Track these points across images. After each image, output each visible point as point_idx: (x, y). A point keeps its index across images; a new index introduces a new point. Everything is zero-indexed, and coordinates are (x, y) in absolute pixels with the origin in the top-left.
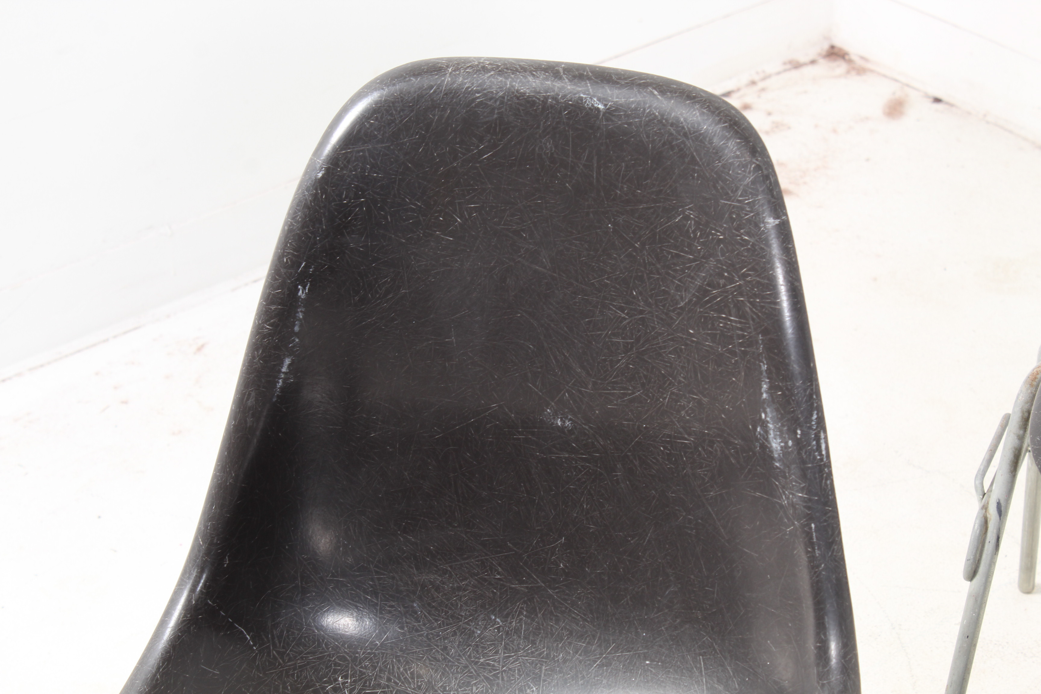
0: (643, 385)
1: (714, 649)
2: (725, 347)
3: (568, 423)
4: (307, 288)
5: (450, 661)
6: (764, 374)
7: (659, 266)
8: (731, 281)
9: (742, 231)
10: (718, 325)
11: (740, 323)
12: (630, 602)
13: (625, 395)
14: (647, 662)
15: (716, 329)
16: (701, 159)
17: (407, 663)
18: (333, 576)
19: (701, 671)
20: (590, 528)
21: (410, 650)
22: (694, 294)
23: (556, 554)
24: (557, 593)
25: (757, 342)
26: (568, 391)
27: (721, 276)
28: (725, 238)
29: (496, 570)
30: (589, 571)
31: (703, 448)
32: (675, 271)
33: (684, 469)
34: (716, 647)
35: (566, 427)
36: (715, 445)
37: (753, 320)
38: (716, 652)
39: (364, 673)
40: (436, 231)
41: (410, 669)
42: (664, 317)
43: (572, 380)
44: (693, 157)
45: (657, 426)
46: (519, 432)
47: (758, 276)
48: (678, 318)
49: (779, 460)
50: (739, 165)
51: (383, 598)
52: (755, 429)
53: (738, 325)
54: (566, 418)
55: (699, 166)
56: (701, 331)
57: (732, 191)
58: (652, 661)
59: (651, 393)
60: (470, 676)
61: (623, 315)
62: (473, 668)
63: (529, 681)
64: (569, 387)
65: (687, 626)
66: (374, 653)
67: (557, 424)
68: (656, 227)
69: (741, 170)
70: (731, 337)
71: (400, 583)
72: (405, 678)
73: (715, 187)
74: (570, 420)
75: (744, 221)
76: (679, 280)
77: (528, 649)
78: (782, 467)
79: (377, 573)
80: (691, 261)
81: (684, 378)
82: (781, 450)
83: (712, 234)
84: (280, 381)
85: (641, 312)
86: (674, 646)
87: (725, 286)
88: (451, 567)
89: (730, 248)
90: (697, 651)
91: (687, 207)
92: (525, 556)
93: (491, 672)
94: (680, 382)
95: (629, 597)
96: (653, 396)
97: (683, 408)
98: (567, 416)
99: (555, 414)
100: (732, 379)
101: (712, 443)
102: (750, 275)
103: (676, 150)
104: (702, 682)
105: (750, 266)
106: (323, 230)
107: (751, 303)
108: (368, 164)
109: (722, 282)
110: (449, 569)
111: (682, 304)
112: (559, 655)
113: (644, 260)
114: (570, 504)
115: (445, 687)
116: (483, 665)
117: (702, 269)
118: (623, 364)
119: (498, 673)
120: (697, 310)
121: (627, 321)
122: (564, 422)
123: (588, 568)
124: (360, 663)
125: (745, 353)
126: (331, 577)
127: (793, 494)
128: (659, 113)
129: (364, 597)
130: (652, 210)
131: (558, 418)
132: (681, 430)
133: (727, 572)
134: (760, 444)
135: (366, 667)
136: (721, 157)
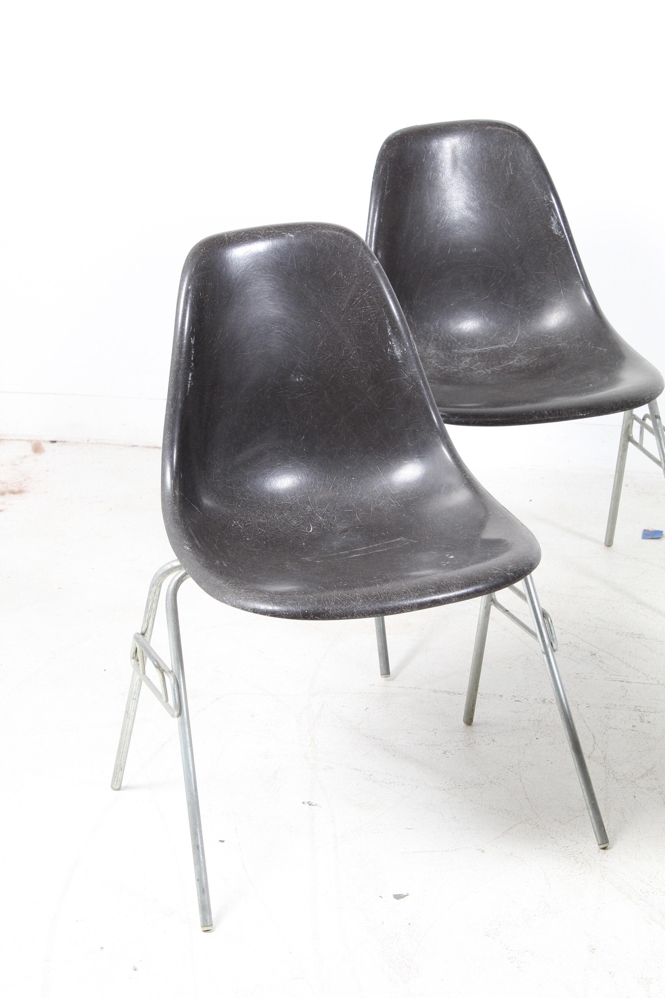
0: (332, 351)
1: (382, 459)
2: (366, 321)
3: (301, 379)
4: (194, 339)
5: (270, 507)
6: (388, 324)
7: (330, 296)
8: (365, 291)
9: (365, 269)
10: (362, 312)
11: (372, 307)
12: (338, 456)
13: (324, 358)
14: (353, 479)
15: (361, 314)
16: (339, 246)
17: (254, 512)
18: (215, 480)
19: (379, 471)
20: (315, 427)
21: (252, 506)
22: (348, 303)
23: (302, 445)
24: (304, 463)
25: (382, 312)
26: (300, 364)
27: (359, 291)
28: (358, 275)
29: (277, 461)
30: (317, 448)
31: (363, 370)
32: (338, 296)
33: (355, 383)
34: (383, 458)
35: (300, 381)
36: (368, 366)
37: (378, 304)
38: (383, 460)
39: (241, 518)
40: (235, 305)
41: (256, 513)
42: (336, 317)
43: (300, 358)
44: (336, 246)
45: (340, 367)
46: (280, 390)
47: (376, 285)
48: (342, 316)
49: (401, 359)
50: (356, 244)
51: (235, 486)
52: (387, 351)
53: (371, 309)
54: (300, 377)
55: (339, 249)
56: (354, 317)
57: (356, 255)
58: (354, 477)
59: (336, 353)
60: (280, 510)
61: (318, 322)
62: (280, 507)
63: (305, 504)
64: (300, 362)
65: (367, 456)
66: (240, 510)
67: (297, 381)
68: (326, 280)
69: (357, 245)
70: (369, 315)
71: (240, 478)
72: (257, 517)
73: (349, 256)
74: (302, 377)
75: (365, 265)
76: (340, 299)
77: (299, 493)
78: (403, 362)
79: (230, 475)
80: (344, 289)
81: (350, 341)
82: (401, 354)
83: (351, 275)
84: (189, 385)
85: (326, 319)
86: (363, 467)
87: (361, 294)
88: (258, 465)
89: (361, 278)
90: (374, 464)
91: (338, 268)
92: (288, 450)
93: (288, 506)
94: (348, 344)
95: (337, 454)
96: (337, 354)
97: (351, 354)
98: (301, 376)
99: (295, 377)
100: (372, 333)
101: (366, 366)
102: (373, 286)
103: (327, 245)
104: (381, 475)
105: (372, 282)
106: (196, 311)
107: (375, 297)
108: (206, 280)
109: (360, 293)
110: (258, 466)
111: (343, 309)
112: (313, 490)
113: (323, 296)
114: (305, 418)
115: (273, 517)
116: (284, 504)
117: (350, 291)
118: (321, 344)
119: (291, 506)
120: (350, 309)
121: (320, 324)
122: (299, 379)
123: (316, 447)
124: (237, 515)
125: (377, 319)
126: (214, 480)
127: (410, 371)
128: (316, 233)
129: (228, 487)
130: (322, 273)
131: (297, 378)
132: (352, 365)
133: (381, 423)
134: (390, 356)
135: (240, 516)
136: (348, 243)
